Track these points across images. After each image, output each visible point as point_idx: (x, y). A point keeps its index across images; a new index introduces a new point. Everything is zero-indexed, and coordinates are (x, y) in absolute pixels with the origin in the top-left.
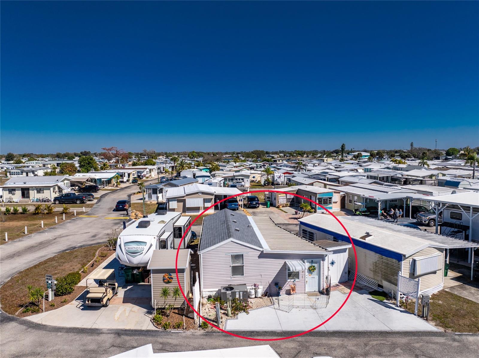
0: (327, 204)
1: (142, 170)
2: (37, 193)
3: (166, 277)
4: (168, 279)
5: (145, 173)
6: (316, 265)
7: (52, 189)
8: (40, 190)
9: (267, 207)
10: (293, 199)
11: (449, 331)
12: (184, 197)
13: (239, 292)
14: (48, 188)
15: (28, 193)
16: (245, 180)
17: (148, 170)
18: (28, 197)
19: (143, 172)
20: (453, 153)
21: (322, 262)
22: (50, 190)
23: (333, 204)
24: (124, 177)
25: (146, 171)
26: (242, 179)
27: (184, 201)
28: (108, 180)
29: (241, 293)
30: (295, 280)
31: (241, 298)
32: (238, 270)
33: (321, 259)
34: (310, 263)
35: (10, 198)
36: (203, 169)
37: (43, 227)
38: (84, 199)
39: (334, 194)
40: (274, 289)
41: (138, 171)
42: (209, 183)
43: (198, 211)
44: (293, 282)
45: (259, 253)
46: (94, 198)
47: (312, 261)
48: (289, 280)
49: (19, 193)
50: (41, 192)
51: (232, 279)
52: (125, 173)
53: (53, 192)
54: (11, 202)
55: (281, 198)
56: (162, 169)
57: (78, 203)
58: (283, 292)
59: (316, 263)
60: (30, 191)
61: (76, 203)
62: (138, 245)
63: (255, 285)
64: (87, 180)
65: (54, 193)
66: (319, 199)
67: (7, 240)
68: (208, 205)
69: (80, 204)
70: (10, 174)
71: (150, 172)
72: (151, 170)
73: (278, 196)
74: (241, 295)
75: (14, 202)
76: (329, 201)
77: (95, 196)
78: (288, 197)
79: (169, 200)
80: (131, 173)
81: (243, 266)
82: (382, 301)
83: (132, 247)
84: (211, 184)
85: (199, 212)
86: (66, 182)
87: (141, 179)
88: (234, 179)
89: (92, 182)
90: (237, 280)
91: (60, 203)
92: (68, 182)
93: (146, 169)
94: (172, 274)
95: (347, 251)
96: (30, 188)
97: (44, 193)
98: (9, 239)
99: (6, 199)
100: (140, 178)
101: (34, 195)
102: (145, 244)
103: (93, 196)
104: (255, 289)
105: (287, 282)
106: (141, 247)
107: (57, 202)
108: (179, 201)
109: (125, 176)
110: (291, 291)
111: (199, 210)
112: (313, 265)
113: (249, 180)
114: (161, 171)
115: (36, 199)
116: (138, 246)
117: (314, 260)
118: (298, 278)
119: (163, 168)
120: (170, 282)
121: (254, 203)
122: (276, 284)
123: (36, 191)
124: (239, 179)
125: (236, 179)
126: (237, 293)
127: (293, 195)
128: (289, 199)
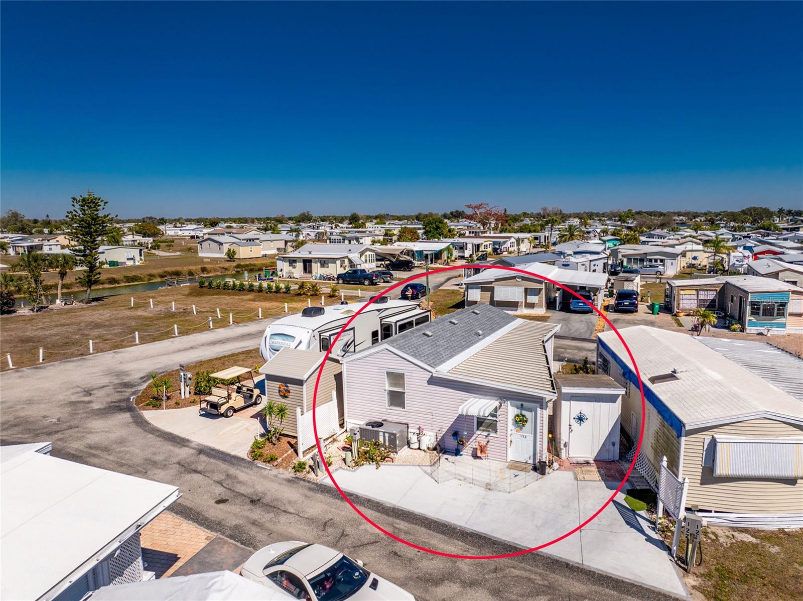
0: (773, 316)
1: (502, 240)
2: (321, 267)
3: (282, 389)
4: (284, 391)
5: (508, 245)
6: (528, 415)
7: (338, 262)
8: (324, 262)
9: (653, 314)
10: (713, 301)
12: (491, 283)
13: (384, 433)
14: (333, 260)
15: (311, 266)
16: (668, 262)
17: (513, 240)
18: (310, 272)
19: (504, 243)
21: (539, 410)
22: (335, 263)
23: (789, 318)
24: (465, 251)
25: (509, 242)
26: (662, 261)
27: (492, 290)
28: (435, 254)
29: (387, 435)
30: (489, 434)
31: (387, 444)
32: (397, 399)
33: (538, 405)
34: (517, 408)
35: (289, 273)
36: (608, 241)
37: (286, 311)
38: (374, 278)
39: (792, 296)
40: (452, 443)
41: (494, 242)
42: (565, 263)
43: (515, 308)
44: (486, 436)
45: (428, 376)
46: (393, 279)
47: (522, 405)
48: (478, 432)
49: (300, 266)
50: (326, 266)
51: (388, 411)
52: (466, 244)
53: (341, 266)
54: (291, 278)
55: (685, 297)
56: (542, 240)
57: (366, 284)
58: (467, 451)
59: (530, 410)
60: (313, 264)
61: (364, 285)
62: (284, 340)
63: (419, 428)
64: (401, 253)
65: (342, 269)
66: (753, 304)
67: (231, 323)
68: (532, 299)
69: (369, 285)
70: (330, 242)
71: (518, 245)
72: (519, 241)
73: (678, 292)
74: (387, 438)
75: (294, 278)
76: (779, 309)
77: (394, 276)
78: (701, 297)
79: (468, 286)
80: (482, 244)
81: (404, 393)
82: (633, 511)
83: (276, 341)
84: (568, 265)
85: (516, 310)
86: (368, 253)
87: (499, 254)
88: (645, 259)
89: (408, 255)
90: (395, 414)
91: (344, 283)
92: (373, 253)
93: (509, 238)
94: (288, 385)
95: (620, 399)
96: (313, 260)
97: (328, 267)
98: (234, 322)
99: (286, 273)
100: (497, 252)
101: (317, 269)
102: (292, 339)
103: (392, 275)
104: (418, 434)
105: (475, 435)
106: (287, 342)
107: (341, 281)
108: (484, 289)
109: (466, 249)
110: (479, 452)
111: (517, 307)
112: (524, 412)
114: (540, 242)
115: (319, 275)
116: (284, 342)
117: (526, 404)
118: (496, 432)
119: (545, 237)
120: (287, 397)
121: (625, 303)
122: (455, 434)
123: (319, 264)
124: (656, 261)
125: (650, 260)
126: (381, 434)
127: (715, 293)
128: (704, 300)
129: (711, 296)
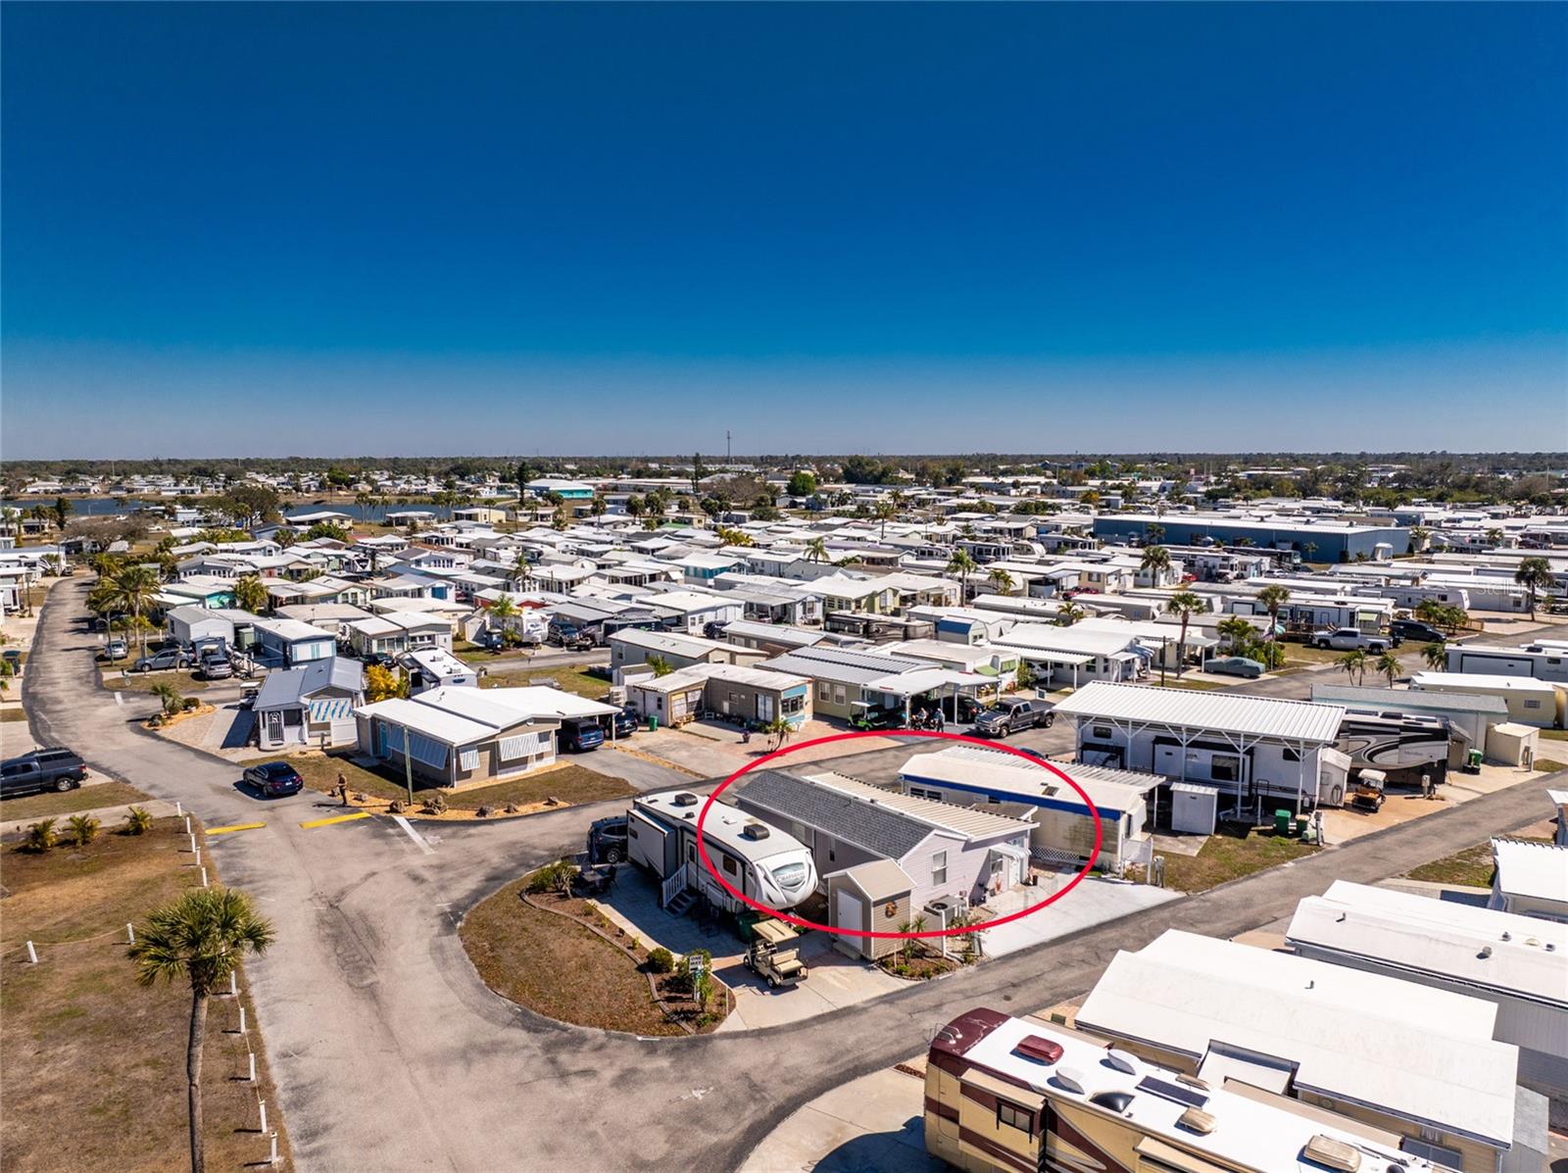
3: (890, 908)
4: (892, 910)
9: (652, 730)
10: (700, 701)
11: (1191, 893)
12: (493, 737)
16: (440, 638)
20: (804, 488)
23: (805, 709)
27: (495, 748)
32: (941, 876)
38: (84, 771)
39: (807, 687)
43: (525, 766)
45: (962, 845)
51: (934, 891)
55: (676, 703)
63: (961, 893)
66: (783, 702)
73: (670, 699)
76: (797, 704)
78: (690, 700)
79: (457, 749)
81: (946, 868)
82: (1100, 877)
83: (787, 875)
85: (526, 769)
90: (939, 891)
104: (962, 898)
108: (481, 749)
113: (449, 637)
120: (894, 915)
121: (628, 725)
122: (981, 885)
127: (699, 692)
128: (692, 703)
129: (696, 696)
